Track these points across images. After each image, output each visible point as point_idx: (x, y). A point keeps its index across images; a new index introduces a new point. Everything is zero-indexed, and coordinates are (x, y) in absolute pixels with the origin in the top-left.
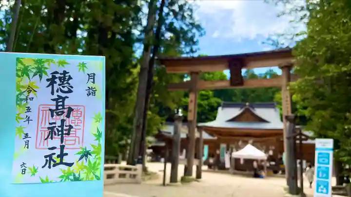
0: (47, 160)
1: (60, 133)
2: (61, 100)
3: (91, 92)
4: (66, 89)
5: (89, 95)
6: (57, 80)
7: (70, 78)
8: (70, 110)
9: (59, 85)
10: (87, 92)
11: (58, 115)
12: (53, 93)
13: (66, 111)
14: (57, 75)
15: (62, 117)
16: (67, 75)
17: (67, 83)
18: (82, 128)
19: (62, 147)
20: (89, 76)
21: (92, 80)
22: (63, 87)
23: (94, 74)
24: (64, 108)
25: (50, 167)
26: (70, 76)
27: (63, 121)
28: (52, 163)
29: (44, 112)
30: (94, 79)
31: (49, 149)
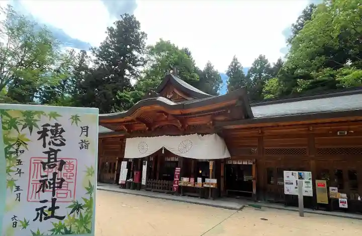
0: (38, 214)
1: (52, 186)
2: (53, 153)
3: (84, 145)
4: (58, 142)
5: (81, 148)
6: (49, 133)
7: (63, 131)
8: (62, 163)
9: (51, 138)
10: (80, 145)
11: (50, 167)
12: (44, 146)
13: (58, 163)
14: (49, 128)
15: (54, 170)
16: (59, 127)
17: (60, 136)
18: (74, 181)
19: (54, 201)
20: (82, 129)
21: (85, 133)
22: (56, 140)
23: (87, 127)
24: (56, 161)
25: (41, 220)
26: (62, 128)
27: (55, 174)
28: (43, 216)
29: (36, 165)
30: (87, 132)
31: (41, 202)
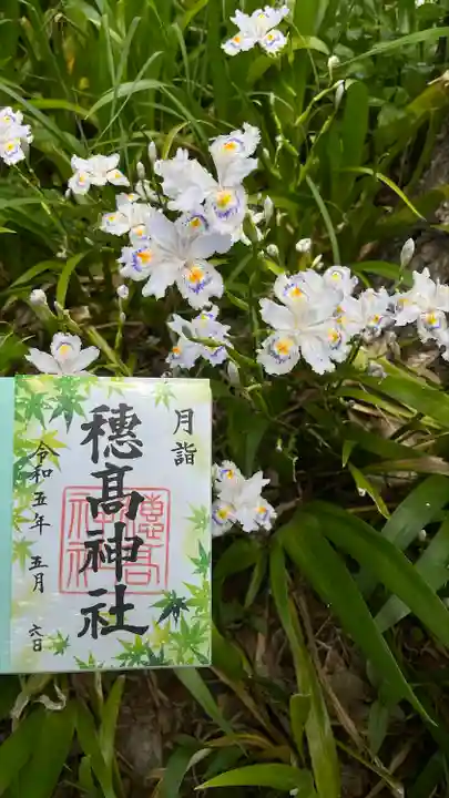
0: (87, 621)
1: (113, 556)
2: (115, 475)
3: (185, 454)
4: (125, 449)
5: (178, 462)
6: (106, 427)
7: (136, 421)
8: (136, 499)
9: (111, 438)
10: (174, 455)
11: (107, 511)
12: (95, 458)
13: (125, 501)
14: (107, 415)
15: (117, 517)
16: (128, 414)
17: (129, 433)
18: (164, 541)
19: (120, 591)
20: (179, 416)
21: (186, 426)
22: (121, 443)
23: (191, 412)
24: (120, 495)
25: (95, 636)
26: (134, 416)
27: (119, 527)
28: (100, 626)
29: (77, 504)
30: (190, 422)
31: (92, 593)
